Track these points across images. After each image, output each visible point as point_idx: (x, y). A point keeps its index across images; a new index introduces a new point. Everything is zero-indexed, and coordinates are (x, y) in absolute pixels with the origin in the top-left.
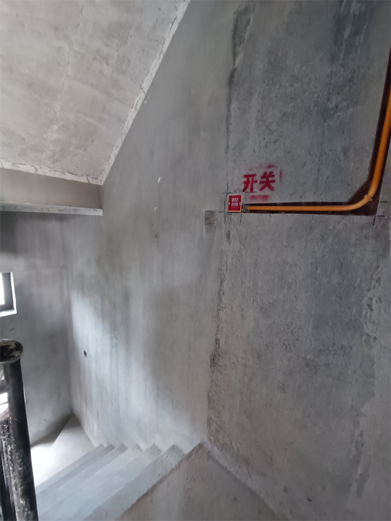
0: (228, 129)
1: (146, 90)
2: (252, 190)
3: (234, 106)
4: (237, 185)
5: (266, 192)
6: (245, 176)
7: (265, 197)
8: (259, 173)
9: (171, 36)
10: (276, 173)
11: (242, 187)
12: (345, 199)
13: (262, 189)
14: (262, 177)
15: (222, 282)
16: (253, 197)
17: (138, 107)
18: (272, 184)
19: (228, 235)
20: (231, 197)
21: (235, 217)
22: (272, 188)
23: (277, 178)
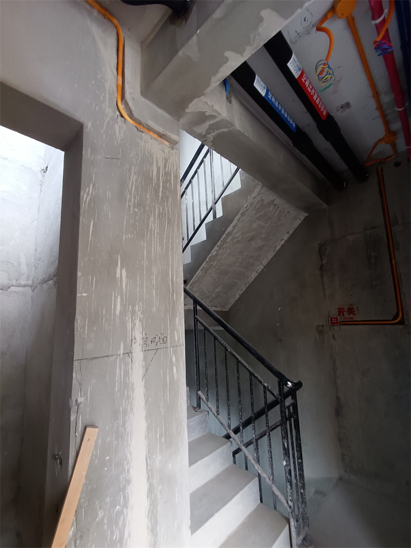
0: (323, 287)
1: (265, 264)
2: (343, 315)
3: (325, 279)
4: (334, 313)
5: (351, 316)
6: (338, 309)
7: (351, 318)
8: (346, 308)
9: (281, 245)
10: (355, 307)
11: (338, 313)
12: (391, 319)
13: (349, 315)
14: (348, 309)
15: (334, 362)
16: (345, 318)
17: (259, 271)
18: (354, 313)
19: (334, 337)
20: (331, 318)
21: (336, 328)
22: (354, 314)
23: (356, 310)
